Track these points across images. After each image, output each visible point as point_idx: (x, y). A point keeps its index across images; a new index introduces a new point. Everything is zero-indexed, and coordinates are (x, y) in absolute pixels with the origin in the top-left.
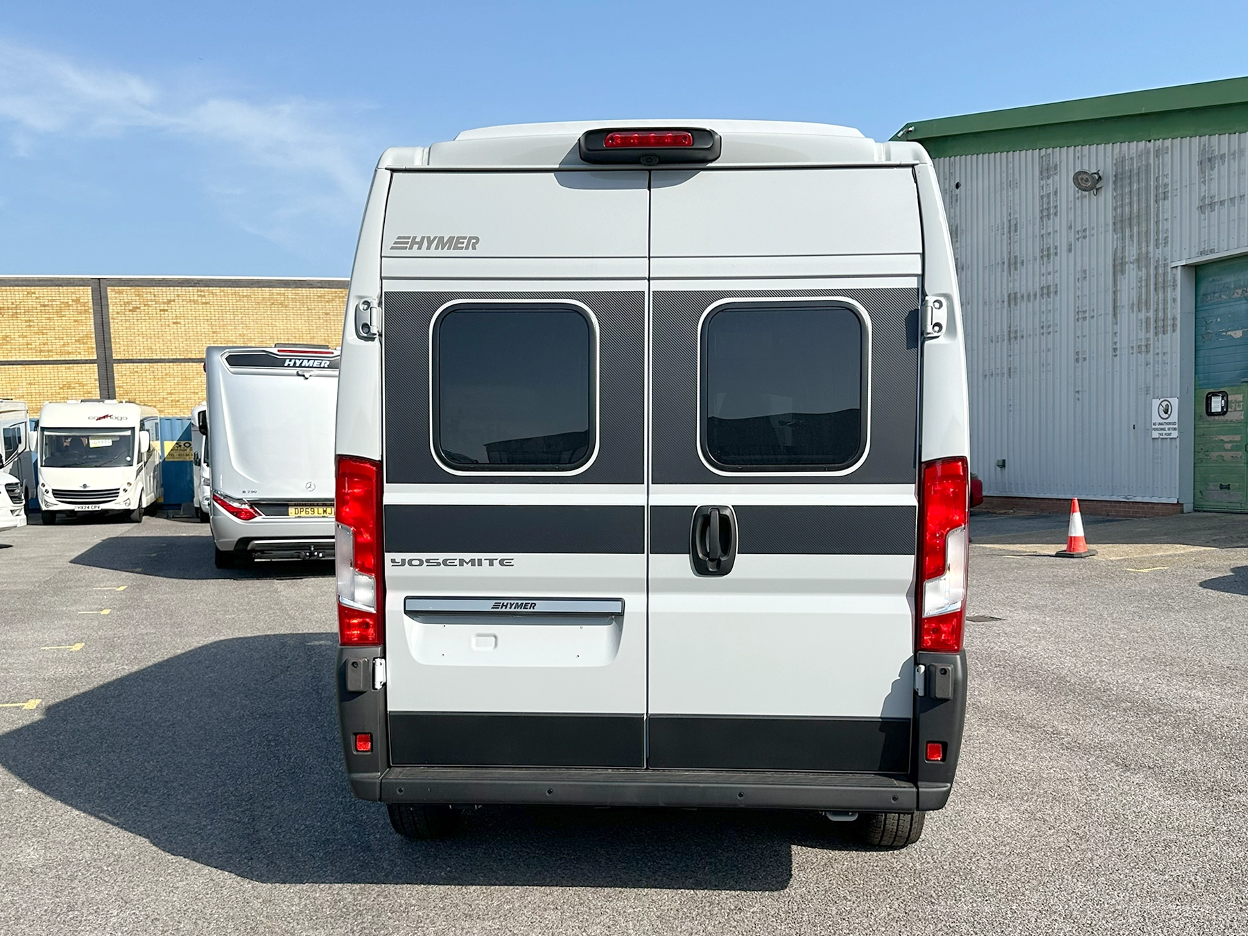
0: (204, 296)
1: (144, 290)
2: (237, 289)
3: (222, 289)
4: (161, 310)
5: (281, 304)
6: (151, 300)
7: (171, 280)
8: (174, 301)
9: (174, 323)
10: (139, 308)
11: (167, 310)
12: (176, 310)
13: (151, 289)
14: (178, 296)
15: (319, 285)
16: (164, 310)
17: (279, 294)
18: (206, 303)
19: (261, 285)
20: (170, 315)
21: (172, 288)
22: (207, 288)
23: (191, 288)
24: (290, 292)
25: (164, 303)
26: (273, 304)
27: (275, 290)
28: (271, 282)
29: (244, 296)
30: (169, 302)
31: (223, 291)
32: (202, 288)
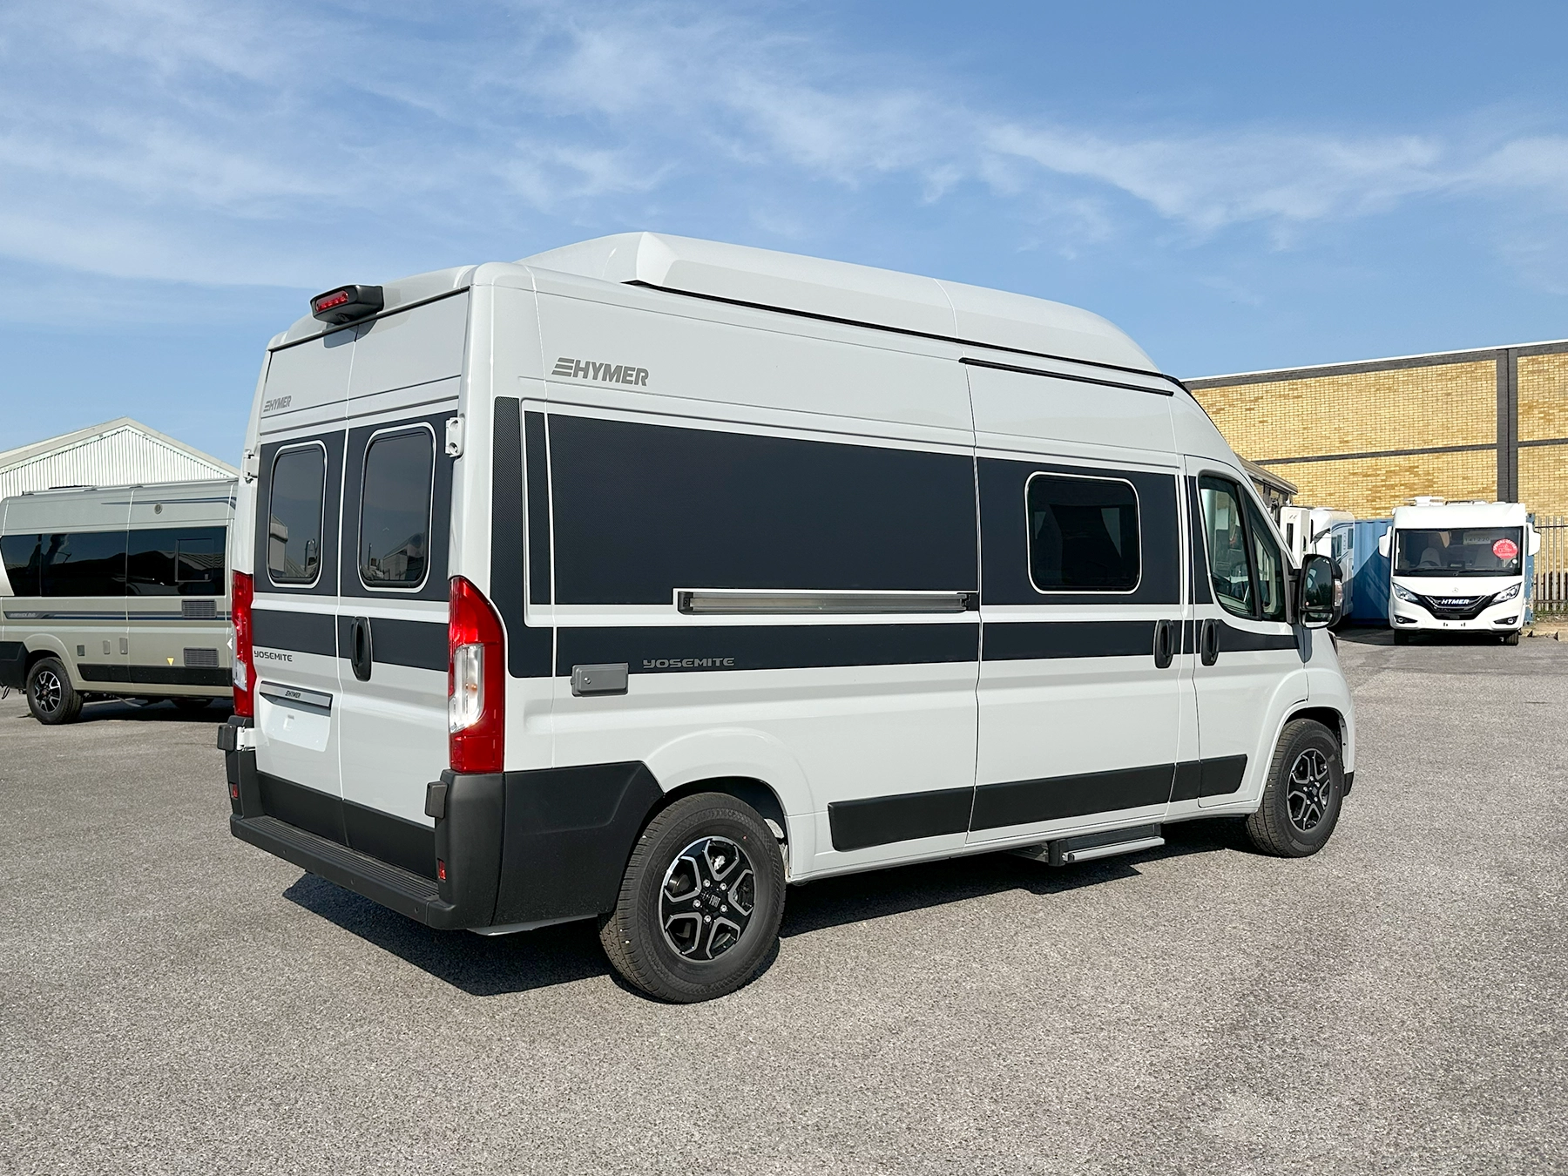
0: (1297, 389)
1: (1231, 389)
2: (1336, 377)
3: (1318, 379)
4: (1246, 410)
5: (1389, 389)
6: (1237, 400)
7: (1260, 376)
8: (1262, 398)
9: (1260, 422)
10: (1223, 409)
11: (1253, 409)
12: (1264, 407)
13: (1238, 388)
14: (1267, 392)
15: (1441, 361)
16: (1250, 409)
17: (1388, 378)
18: (1298, 397)
19: (1366, 370)
20: (1256, 414)
21: (1260, 384)
22: (1300, 380)
23: (1282, 382)
24: (1401, 374)
25: (1251, 401)
26: (1378, 390)
27: (1382, 374)
28: (1378, 365)
29: (1343, 385)
30: (1256, 399)
31: (1318, 381)
32: (1294, 381)
